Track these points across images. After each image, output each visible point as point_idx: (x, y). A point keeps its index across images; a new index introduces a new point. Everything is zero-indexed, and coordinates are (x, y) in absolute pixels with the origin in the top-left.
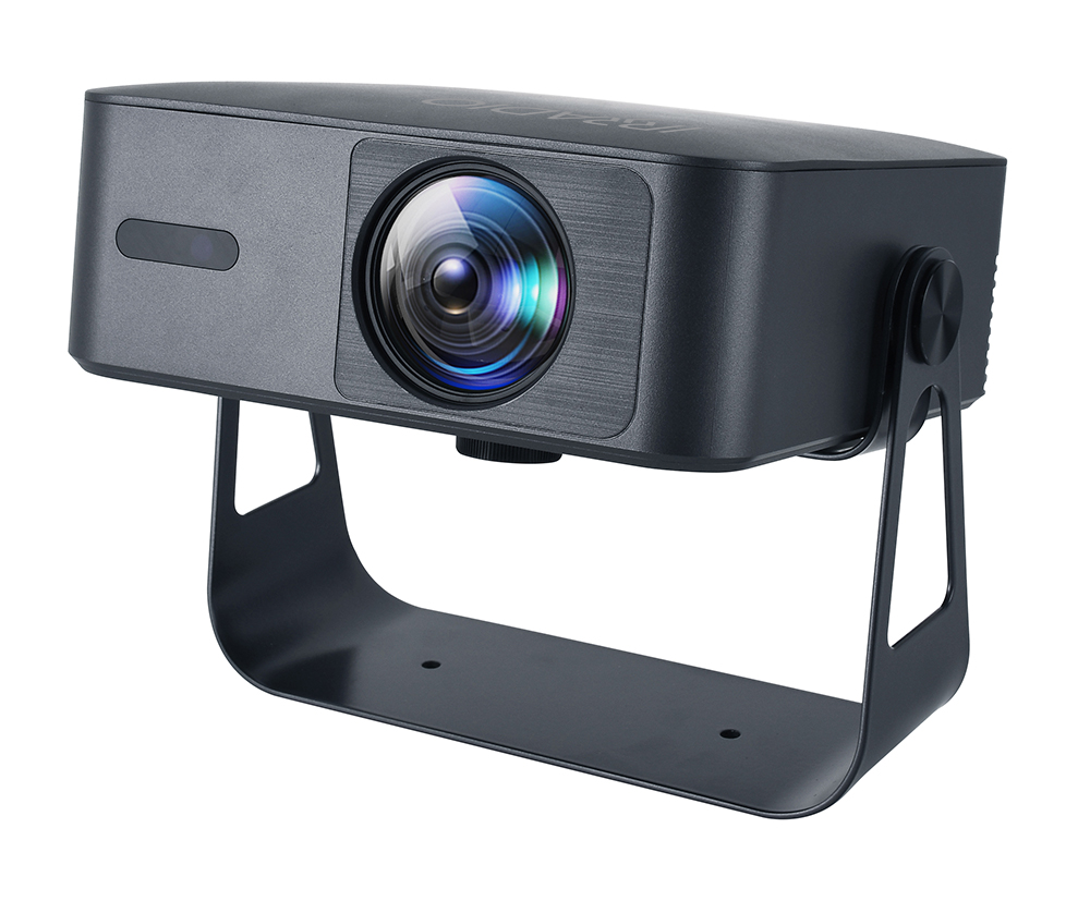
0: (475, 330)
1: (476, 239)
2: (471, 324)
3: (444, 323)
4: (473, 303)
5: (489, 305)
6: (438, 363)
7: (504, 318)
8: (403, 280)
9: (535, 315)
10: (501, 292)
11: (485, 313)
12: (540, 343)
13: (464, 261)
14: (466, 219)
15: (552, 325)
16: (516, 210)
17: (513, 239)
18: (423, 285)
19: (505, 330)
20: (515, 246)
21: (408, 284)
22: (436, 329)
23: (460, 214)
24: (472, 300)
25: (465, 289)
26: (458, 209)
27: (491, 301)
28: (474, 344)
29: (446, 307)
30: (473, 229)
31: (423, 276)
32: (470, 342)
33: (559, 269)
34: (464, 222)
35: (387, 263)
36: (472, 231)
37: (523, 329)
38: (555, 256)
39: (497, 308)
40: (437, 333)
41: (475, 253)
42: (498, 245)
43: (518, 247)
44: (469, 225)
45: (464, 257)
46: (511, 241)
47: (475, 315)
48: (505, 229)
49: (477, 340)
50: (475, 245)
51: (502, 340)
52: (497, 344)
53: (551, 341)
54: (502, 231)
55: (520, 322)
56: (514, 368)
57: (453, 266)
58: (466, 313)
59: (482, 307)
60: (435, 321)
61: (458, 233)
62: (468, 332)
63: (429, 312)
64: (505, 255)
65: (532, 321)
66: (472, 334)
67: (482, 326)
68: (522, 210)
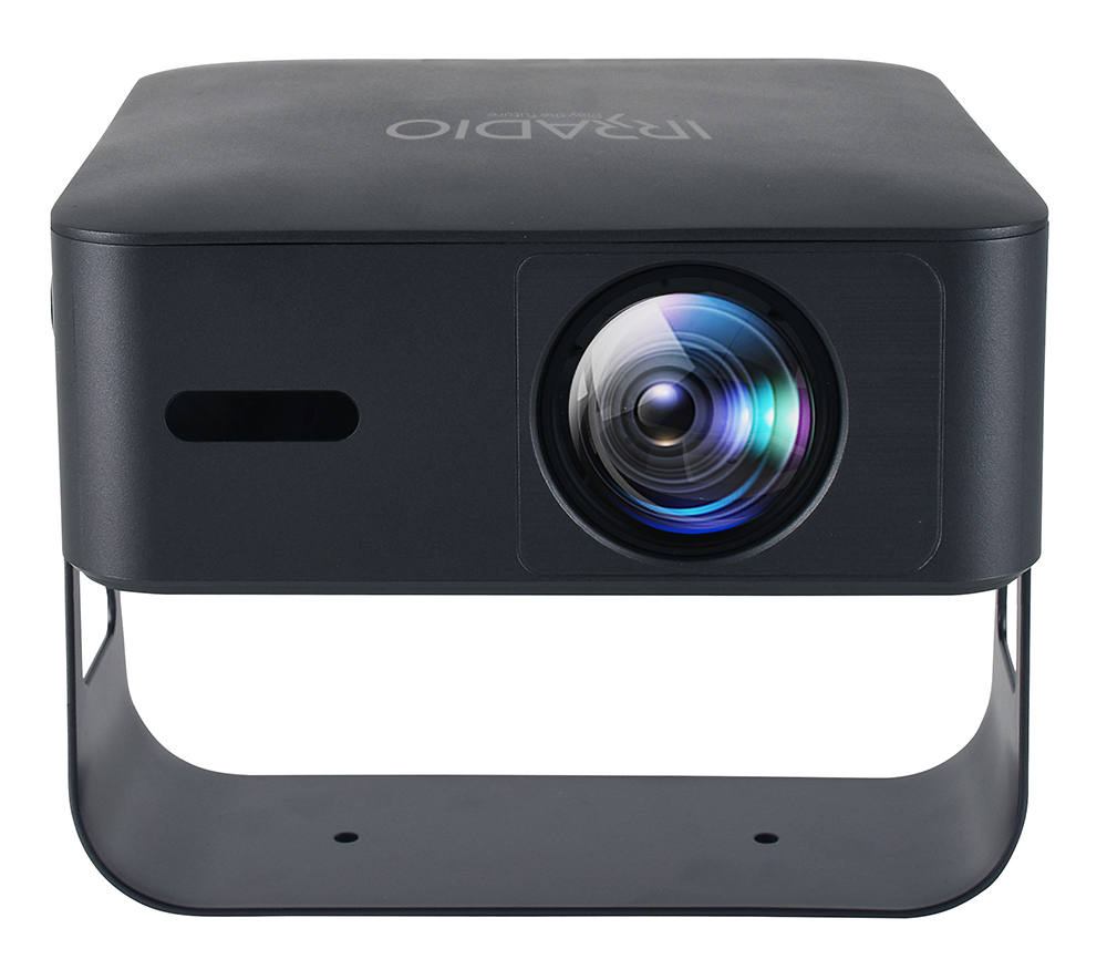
0: (691, 463)
1: (693, 360)
2: (686, 457)
3: (651, 457)
4: (689, 432)
5: (710, 434)
6: (643, 504)
7: (729, 448)
8: (598, 410)
9: (770, 443)
10: (726, 418)
11: (705, 444)
12: (778, 475)
13: (677, 385)
14: (679, 339)
15: (793, 454)
16: (742, 327)
17: (739, 358)
18: (624, 415)
19: (731, 462)
20: (742, 366)
21: (605, 414)
22: (640, 463)
23: (672, 334)
24: (687, 429)
25: (678, 417)
26: (669, 329)
27: (712, 429)
28: (691, 480)
29: (653, 438)
30: (688, 350)
31: (624, 403)
32: (685, 477)
33: (800, 391)
34: (677, 343)
35: (578, 391)
36: (687, 352)
37: (755, 460)
38: (794, 375)
39: (720, 437)
40: (643, 469)
41: (690, 376)
42: (721, 366)
43: (746, 368)
44: (683, 346)
45: (676, 382)
46: (737, 361)
47: (691, 447)
48: (729, 348)
49: (694, 475)
50: (691, 367)
51: (727, 473)
52: (721, 478)
53: (792, 473)
54: (725, 350)
55: (750, 452)
56: (744, 506)
57: (662, 393)
58: (680, 444)
59: (702, 437)
60: (639, 454)
61: (669, 355)
62: (683, 466)
63: (632, 446)
64: (729, 376)
65: (766, 450)
66: (686, 468)
67: (700, 459)
68: (750, 327)
